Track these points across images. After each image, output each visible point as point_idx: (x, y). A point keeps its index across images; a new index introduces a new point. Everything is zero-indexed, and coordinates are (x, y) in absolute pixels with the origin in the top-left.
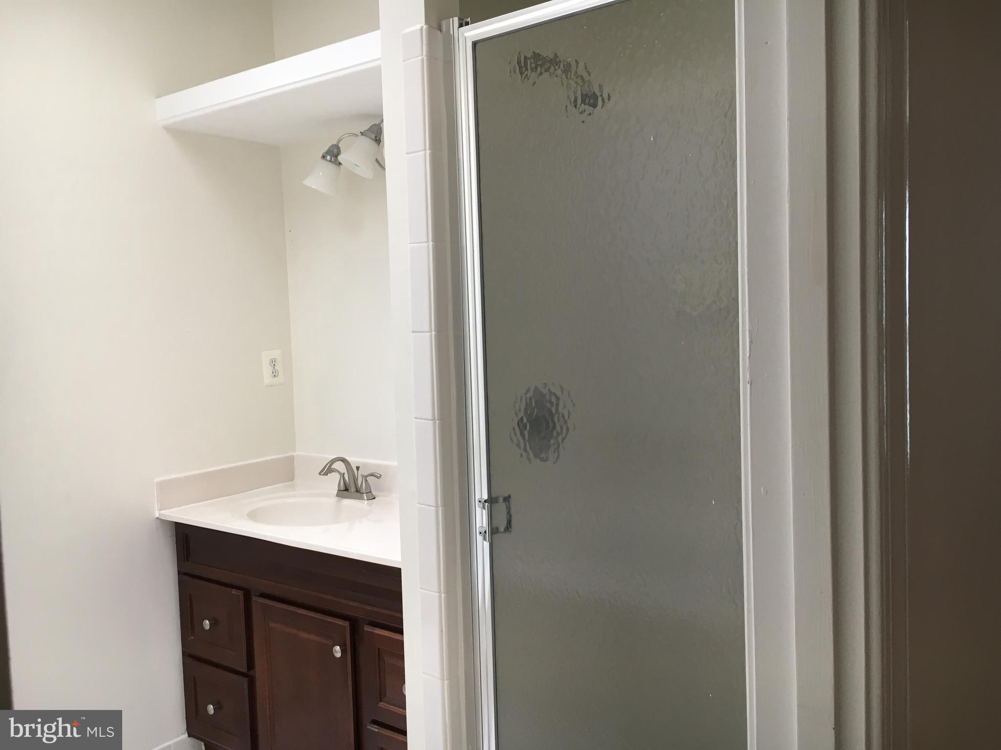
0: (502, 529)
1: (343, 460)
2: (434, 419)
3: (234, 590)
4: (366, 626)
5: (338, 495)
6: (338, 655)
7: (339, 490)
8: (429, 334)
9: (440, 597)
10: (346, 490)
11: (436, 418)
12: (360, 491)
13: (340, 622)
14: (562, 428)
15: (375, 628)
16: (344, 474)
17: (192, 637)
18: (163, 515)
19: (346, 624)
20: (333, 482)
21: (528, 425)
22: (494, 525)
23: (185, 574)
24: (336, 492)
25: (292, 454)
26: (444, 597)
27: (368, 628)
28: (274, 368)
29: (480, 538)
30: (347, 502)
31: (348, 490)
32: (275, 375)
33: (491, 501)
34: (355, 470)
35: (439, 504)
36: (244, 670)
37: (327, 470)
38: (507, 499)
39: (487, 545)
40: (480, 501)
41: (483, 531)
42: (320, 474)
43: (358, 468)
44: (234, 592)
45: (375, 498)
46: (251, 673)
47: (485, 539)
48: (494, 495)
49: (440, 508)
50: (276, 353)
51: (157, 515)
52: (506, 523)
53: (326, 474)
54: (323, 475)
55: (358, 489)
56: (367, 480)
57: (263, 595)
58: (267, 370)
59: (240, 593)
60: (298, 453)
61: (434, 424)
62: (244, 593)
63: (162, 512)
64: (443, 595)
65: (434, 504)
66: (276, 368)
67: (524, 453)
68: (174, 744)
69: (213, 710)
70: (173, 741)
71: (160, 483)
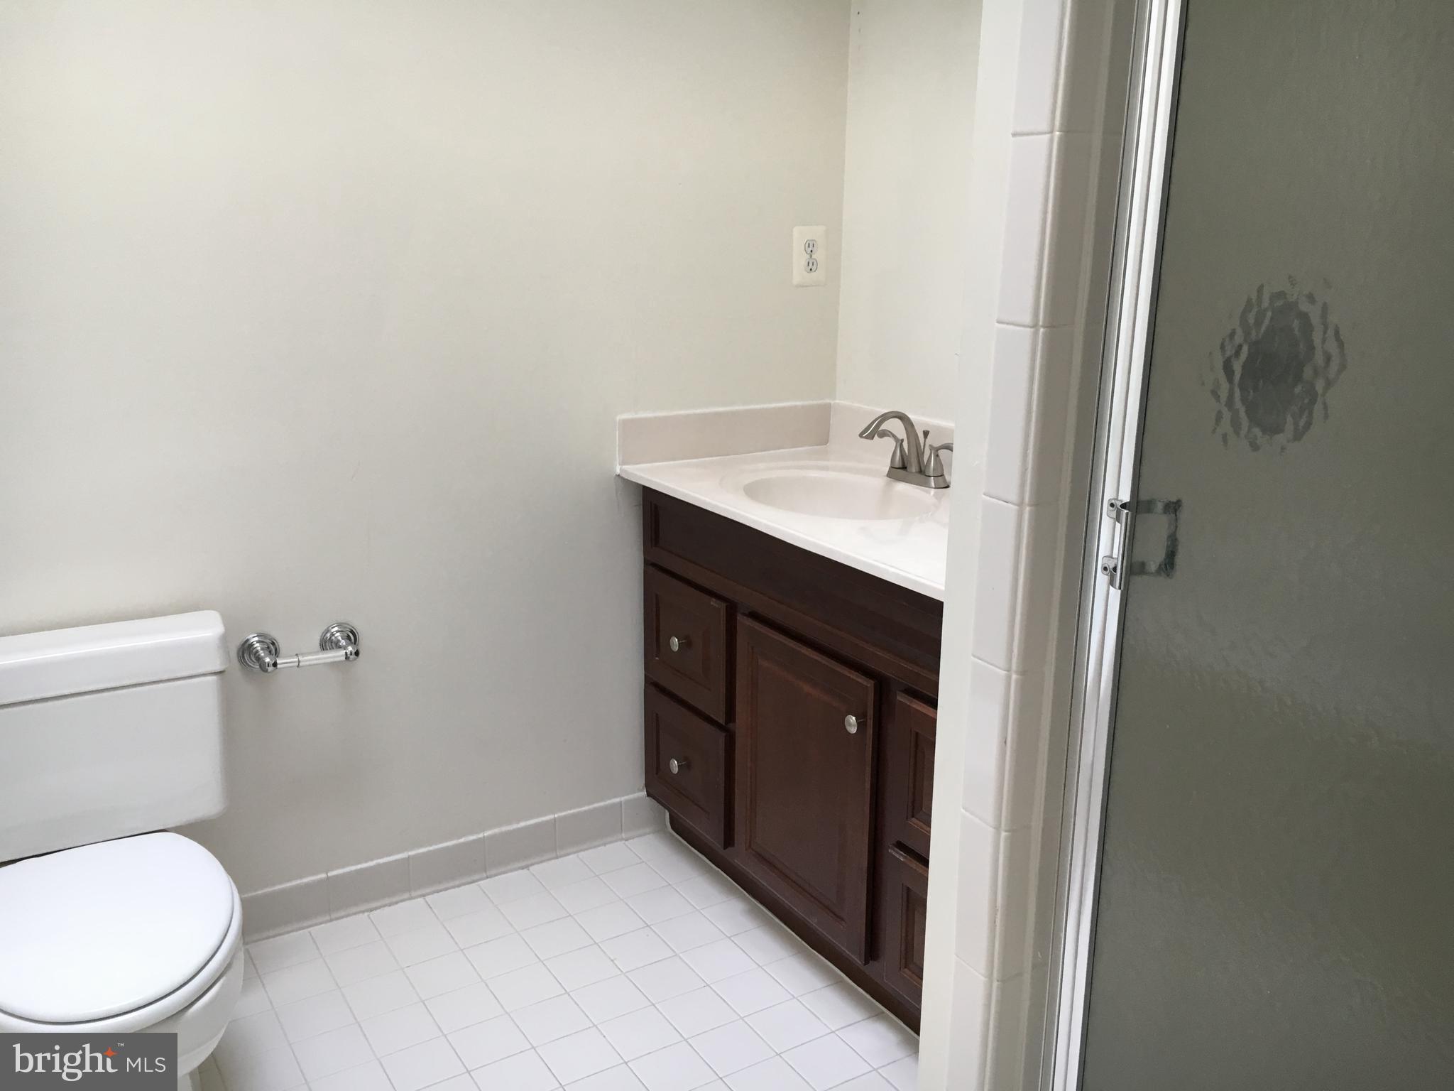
0: (1153, 567)
1: (903, 418)
2: (1035, 326)
3: (714, 600)
4: (900, 693)
5: (889, 475)
6: (853, 730)
7: (892, 467)
8: (1048, 136)
9: (1009, 677)
10: (904, 468)
11: (1041, 323)
12: (924, 473)
13: (861, 679)
14: (1328, 359)
15: (914, 700)
16: (902, 440)
17: (657, 658)
18: (626, 471)
19: (869, 684)
20: (882, 453)
21: (1245, 349)
22: (1138, 557)
23: (654, 565)
24: (887, 469)
25: (828, 401)
26: (1017, 681)
27: (901, 698)
28: (811, 256)
29: (1102, 579)
30: (903, 488)
31: (906, 468)
32: (811, 266)
33: (1137, 508)
34: (921, 436)
35: (1027, 499)
36: (722, 721)
37: (873, 431)
38: (1173, 508)
39: (1116, 595)
40: (1112, 505)
41: (1112, 566)
42: (861, 435)
43: (926, 434)
44: (714, 602)
45: (948, 487)
46: (731, 725)
47: (1112, 583)
48: (1144, 496)
49: (1028, 509)
50: (816, 232)
51: (618, 471)
52: (1163, 555)
53: (871, 437)
54: (866, 437)
55: (923, 469)
56: (937, 456)
57: (754, 616)
58: (800, 259)
59: (721, 606)
60: (837, 401)
61: (1036, 334)
62: (726, 606)
63: (625, 467)
64: (1014, 677)
65: (1014, 497)
66: (814, 257)
67: (1225, 411)
68: (627, 802)
69: (677, 769)
70: (626, 797)
71: (625, 423)
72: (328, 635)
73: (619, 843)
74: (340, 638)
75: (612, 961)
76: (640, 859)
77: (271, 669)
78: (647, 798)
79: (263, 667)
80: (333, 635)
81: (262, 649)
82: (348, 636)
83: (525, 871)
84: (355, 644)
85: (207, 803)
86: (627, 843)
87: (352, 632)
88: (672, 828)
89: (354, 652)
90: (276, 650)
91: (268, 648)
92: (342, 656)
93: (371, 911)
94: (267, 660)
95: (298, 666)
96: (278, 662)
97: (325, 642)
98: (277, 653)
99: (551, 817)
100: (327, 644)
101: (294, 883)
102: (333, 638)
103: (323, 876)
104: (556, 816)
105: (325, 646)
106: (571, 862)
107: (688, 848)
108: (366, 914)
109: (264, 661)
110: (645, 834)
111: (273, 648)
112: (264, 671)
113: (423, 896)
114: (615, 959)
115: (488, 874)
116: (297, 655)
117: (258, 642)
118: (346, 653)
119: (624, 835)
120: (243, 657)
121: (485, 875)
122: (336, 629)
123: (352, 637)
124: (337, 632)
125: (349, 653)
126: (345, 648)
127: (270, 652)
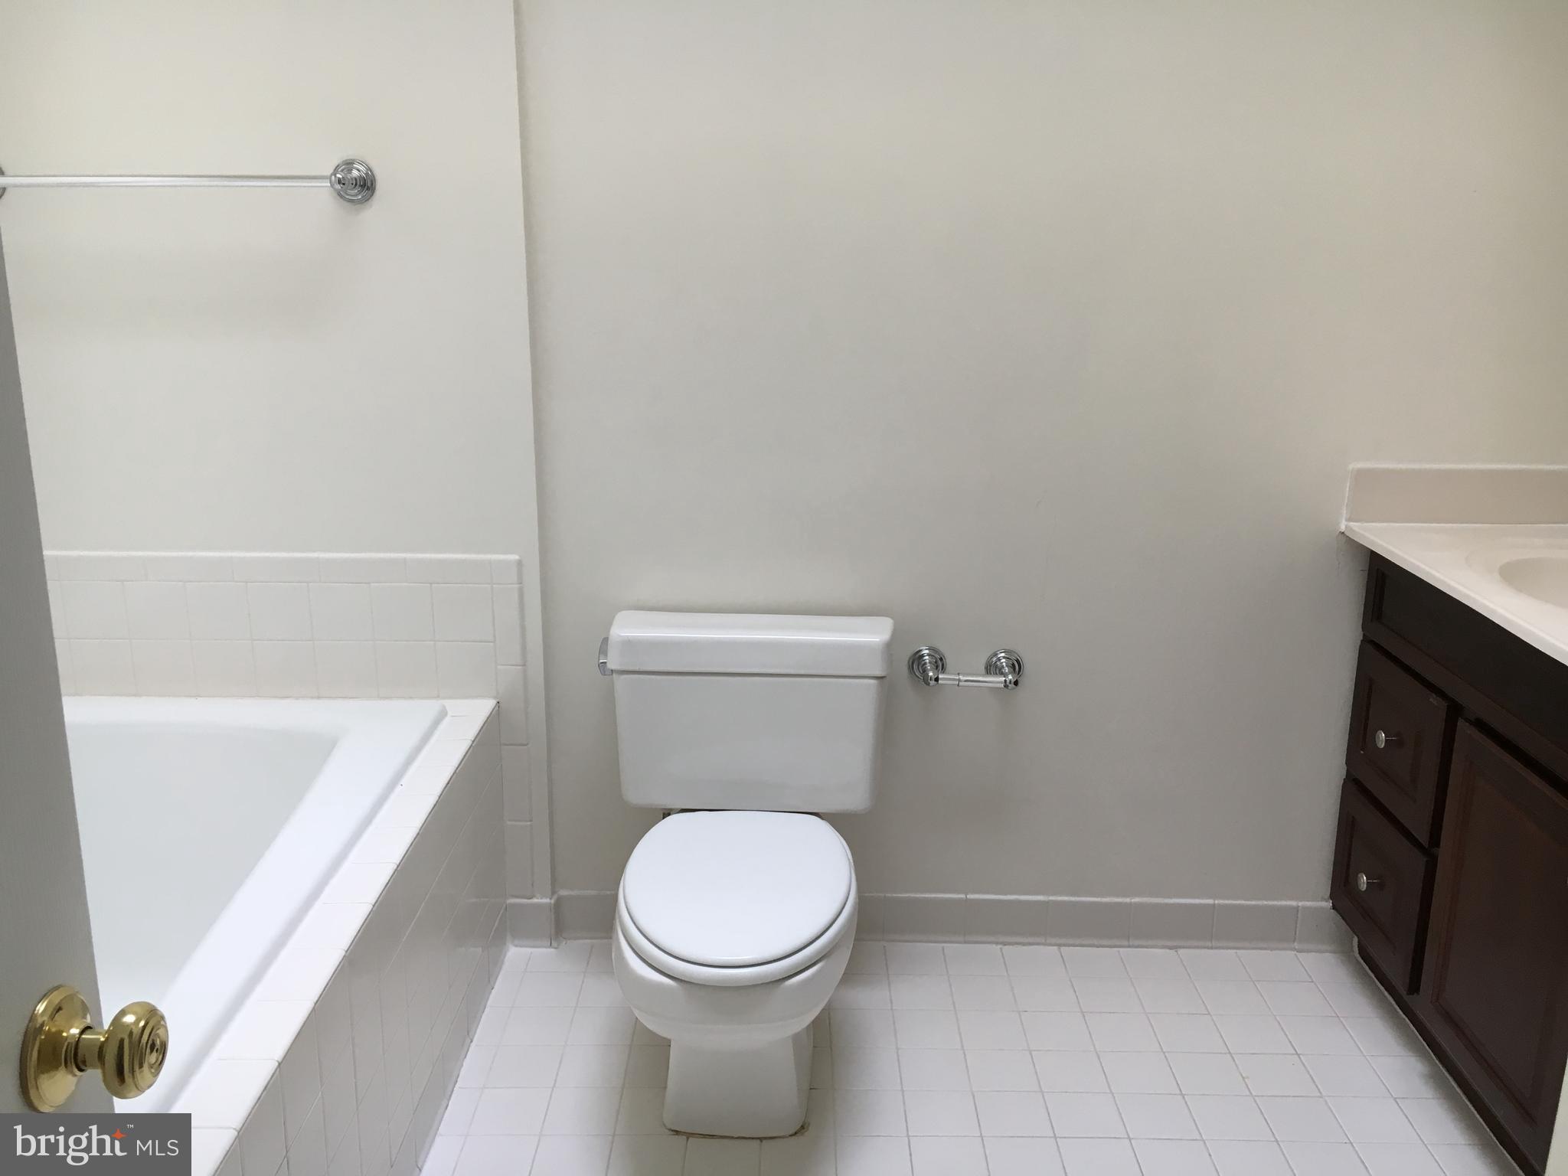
3: (1435, 696)
17: (1362, 752)
18: (1352, 529)
23: (1378, 647)
36: (1425, 842)
44: (1434, 700)
46: (1434, 850)
51: (1343, 528)
57: (1479, 724)
59: (1442, 706)
62: (1449, 708)
63: (1352, 525)
68: (1305, 908)
69: (1365, 886)
70: (1308, 904)
71: (1360, 474)
72: (994, 659)
73: (1289, 952)
74: (1004, 664)
75: (1243, 1078)
76: (1310, 977)
77: (933, 683)
78: (1333, 911)
79: (926, 680)
80: (1000, 660)
81: (929, 663)
82: (1013, 665)
83: (1172, 952)
84: (1019, 673)
85: (855, 798)
86: (1297, 954)
87: (1018, 661)
88: (1359, 953)
89: (1013, 681)
90: (943, 665)
91: (936, 662)
92: (1001, 682)
93: (1005, 945)
94: (931, 674)
95: (958, 685)
96: (940, 676)
97: (990, 666)
98: (943, 669)
99: (1210, 901)
100: (992, 668)
101: (933, 895)
102: (998, 663)
103: (962, 896)
104: (1216, 902)
105: (990, 669)
106: (1227, 956)
107: (1374, 981)
108: (999, 946)
109: (928, 674)
110: (1327, 951)
111: (940, 664)
112: (926, 683)
113: (1059, 945)
114: (1248, 1078)
115: (1131, 944)
116: (959, 674)
117: (928, 655)
118: (1005, 681)
119: (1296, 945)
120: (913, 667)
121: (1126, 943)
122: (1003, 655)
123: (1017, 666)
124: (1004, 657)
125: (1008, 682)
126: (1005, 675)
127: (937, 667)
